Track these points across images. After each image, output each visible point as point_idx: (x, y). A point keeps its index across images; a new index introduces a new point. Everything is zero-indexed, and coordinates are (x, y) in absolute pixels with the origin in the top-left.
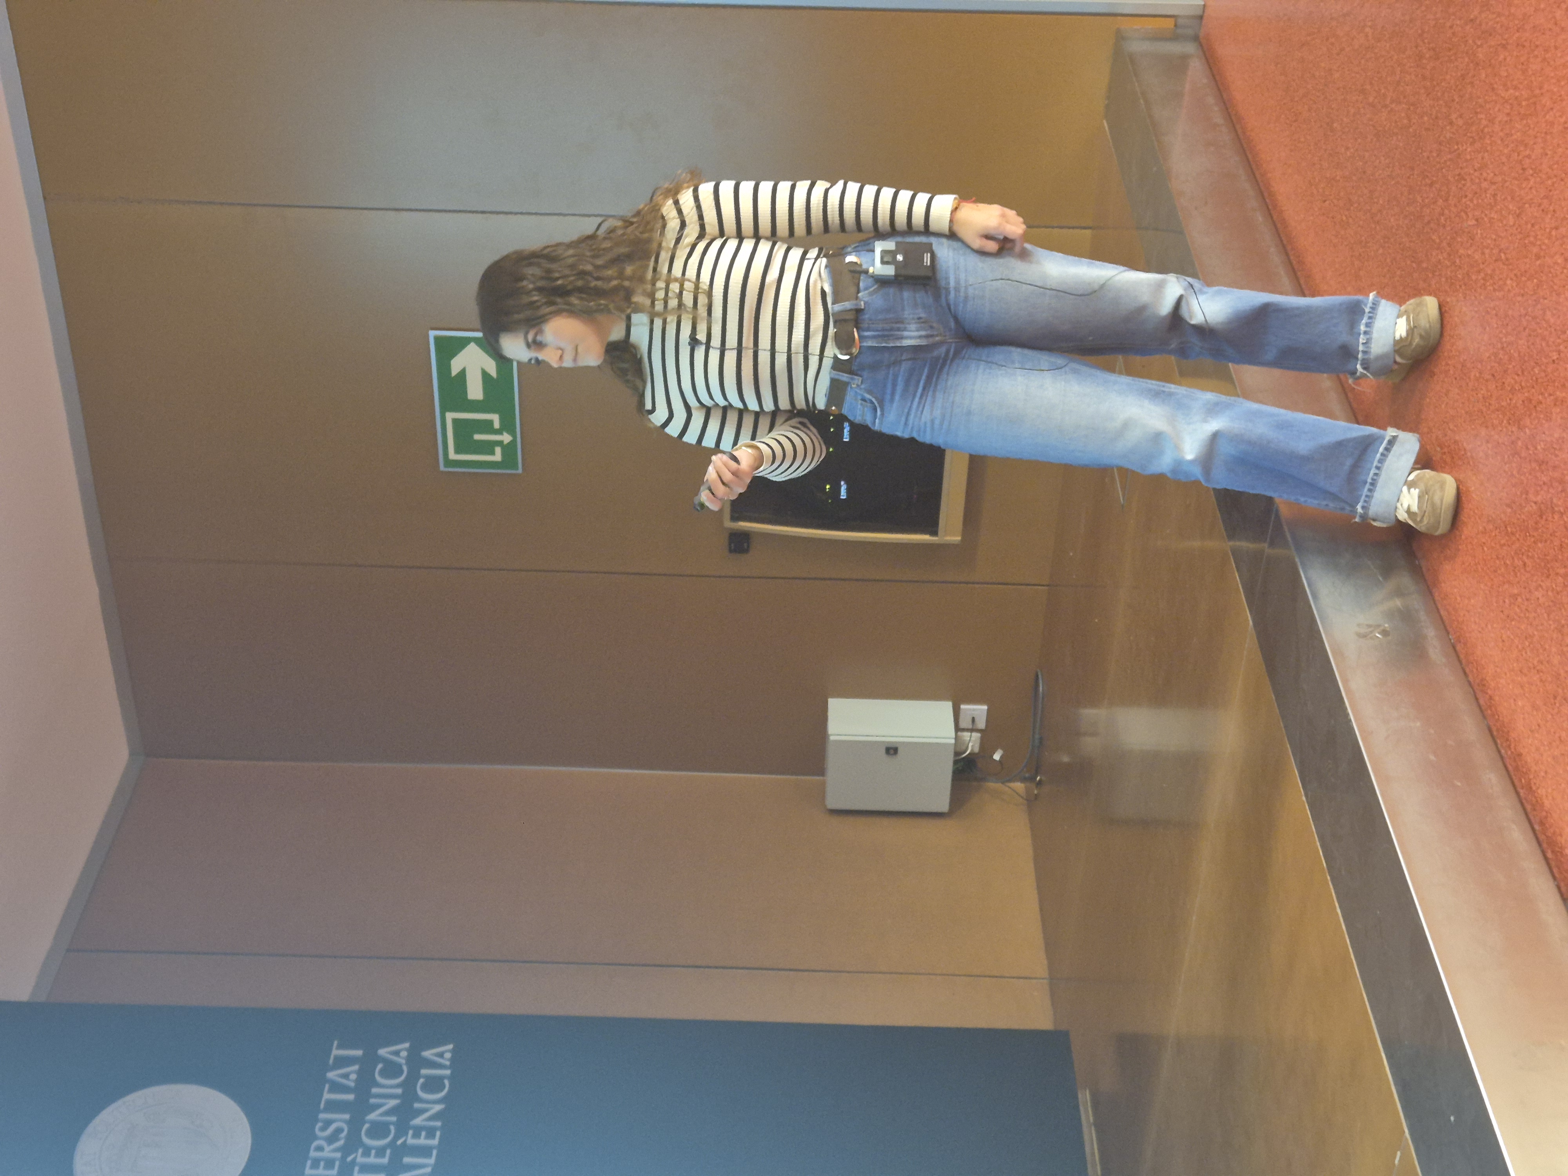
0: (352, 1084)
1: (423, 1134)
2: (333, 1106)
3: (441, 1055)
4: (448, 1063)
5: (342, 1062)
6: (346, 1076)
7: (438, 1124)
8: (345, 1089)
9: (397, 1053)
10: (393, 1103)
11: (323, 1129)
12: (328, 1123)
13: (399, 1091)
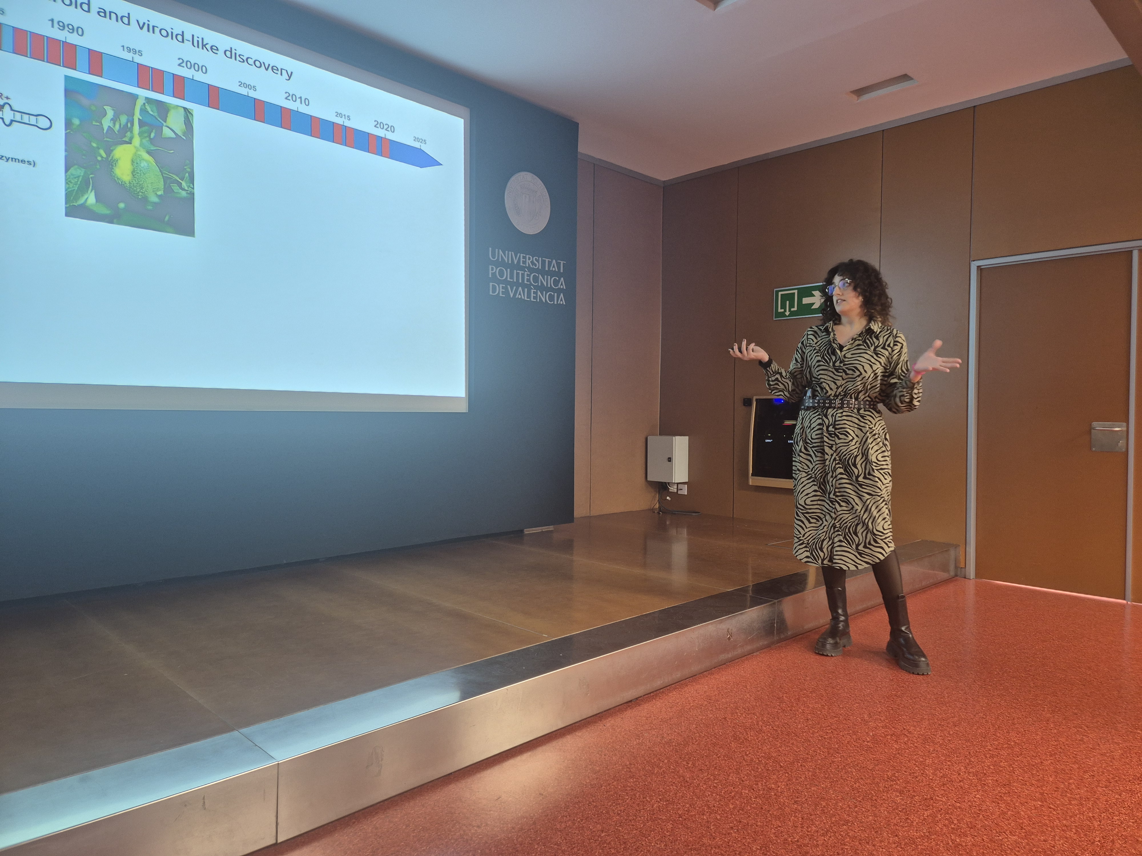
0: (551, 269)
1: (535, 295)
2: (543, 262)
3: (561, 300)
4: (559, 303)
5: (558, 265)
6: (554, 267)
7: (538, 301)
8: (549, 267)
9: (562, 284)
10: (545, 284)
11: (536, 258)
12: (538, 261)
13: (549, 286)
